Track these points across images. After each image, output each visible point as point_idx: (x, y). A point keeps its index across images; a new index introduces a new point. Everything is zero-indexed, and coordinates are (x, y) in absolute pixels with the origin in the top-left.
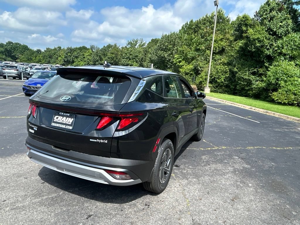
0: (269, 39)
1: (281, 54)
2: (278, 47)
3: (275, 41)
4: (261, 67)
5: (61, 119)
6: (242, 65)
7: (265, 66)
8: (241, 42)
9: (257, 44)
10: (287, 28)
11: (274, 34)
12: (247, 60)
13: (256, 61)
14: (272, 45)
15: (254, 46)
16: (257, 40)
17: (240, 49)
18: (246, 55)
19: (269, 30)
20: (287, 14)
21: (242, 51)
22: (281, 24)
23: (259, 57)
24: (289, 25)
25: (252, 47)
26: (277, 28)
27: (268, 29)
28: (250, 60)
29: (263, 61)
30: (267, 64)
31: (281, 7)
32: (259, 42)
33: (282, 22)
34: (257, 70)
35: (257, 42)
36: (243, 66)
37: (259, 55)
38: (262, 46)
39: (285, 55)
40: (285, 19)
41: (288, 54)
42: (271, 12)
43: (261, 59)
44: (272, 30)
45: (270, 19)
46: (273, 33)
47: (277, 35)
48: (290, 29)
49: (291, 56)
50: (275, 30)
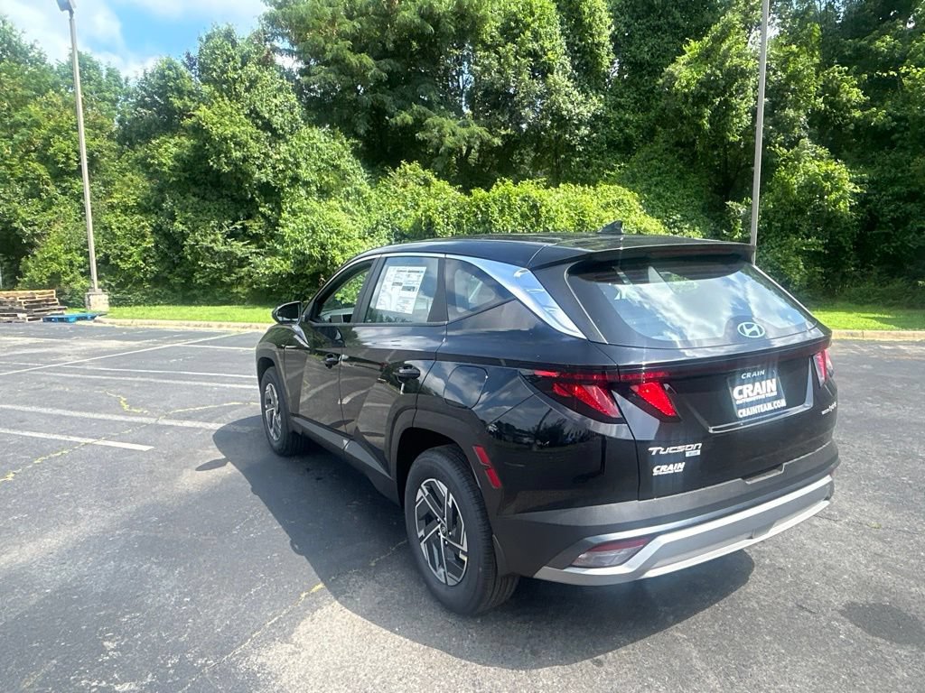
0: (257, 140)
1: (295, 180)
2: (285, 161)
3: (270, 145)
4: (249, 217)
6: (196, 212)
7: (261, 213)
8: (172, 141)
9: (233, 151)
10: (292, 113)
11: (267, 126)
12: (204, 198)
13: (234, 200)
14: (267, 155)
15: (226, 157)
16: (231, 140)
17: (177, 164)
18: (196, 183)
19: (254, 115)
20: (281, 78)
21: (184, 171)
22: (274, 100)
23: (240, 188)
24: (294, 106)
25: (219, 159)
26: (271, 110)
27: (251, 112)
28: (215, 197)
29: (253, 199)
30: (264, 207)
31: (267, 57)
32: (238, 147)
33: (275, 97)
34: (241, 225)
35: (233, 146)
36: (201, 215)
37: (240, 182)
38: (245, 159)
39: (307, 184)
40: (280, 90)
41: (314, 182)
42: (244, 64)
43: (247, 194)
44: (259, 116)
45: (251, 81)
46: (263, 123)
47: (274, 131)
48: (298, 117)
49: (321, 187)
50: (267, 116)
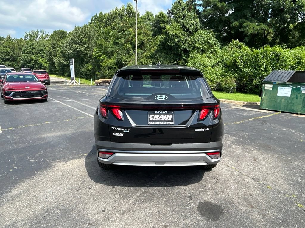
0: (184, 35)
1: (194, 47)
2: (192, 41)
3: (188, 36)
4: (180, 60)
5: (158, 117)
6: (164, 58)
7: (183, 58)
8: (160, 37)
9: (175, 39)
10: (196, 25)
11: (188, 30)
12: (167, 54)
13: (175, 54)
14: (186, 40)
15: (173, 41)
16: (175, 35)
17: (160, 44)
18: (165, 49)
19: (184, 27)
20: (195, 14)
21: (162, 45)
22: (191, 22)
23: (177, 50)
24: (197, 23)
25: (171, 42)
26: (189, 25)
27: (183, 26)
28: (170, 54)
29: (181, 54)
30: (184, 56)
31: (190, 7)
32: (177, 38)
33: (192, 20)
34: (177, 62)
35: (175, 37)
36: (165, 59)
37: (177, 48)
38: (179, 41)
39: (198, 49)
40: (194, 18)
41: (200, 48)
42: (183, 11)
43: (179, 52)
44: (185, 27)
45: (183, 17)
46: (187, 30)
47: (190, 32)
48: (198, 26)
49: (202, 50)
50: (188, 27)
